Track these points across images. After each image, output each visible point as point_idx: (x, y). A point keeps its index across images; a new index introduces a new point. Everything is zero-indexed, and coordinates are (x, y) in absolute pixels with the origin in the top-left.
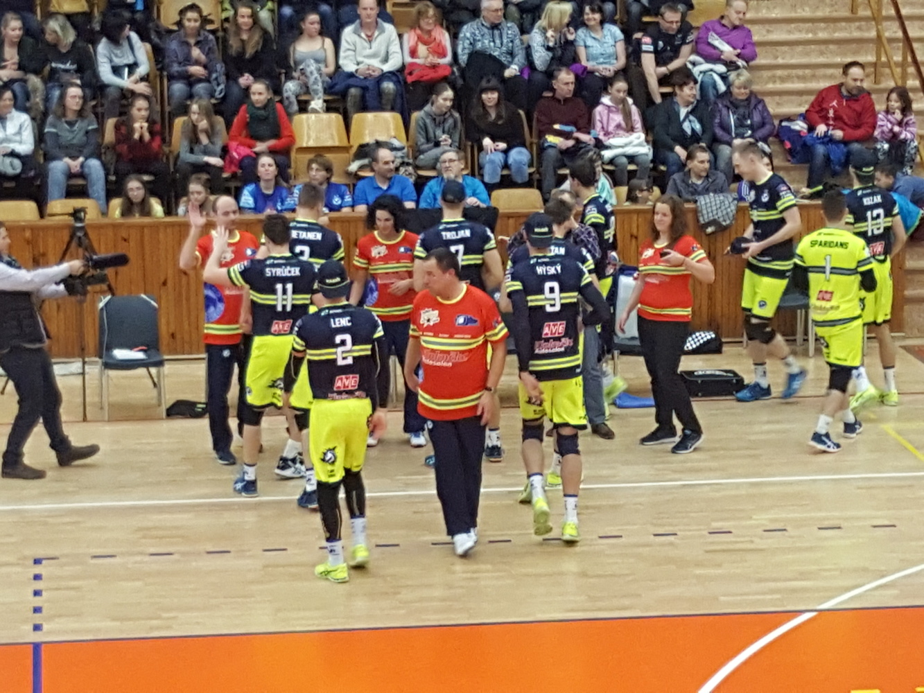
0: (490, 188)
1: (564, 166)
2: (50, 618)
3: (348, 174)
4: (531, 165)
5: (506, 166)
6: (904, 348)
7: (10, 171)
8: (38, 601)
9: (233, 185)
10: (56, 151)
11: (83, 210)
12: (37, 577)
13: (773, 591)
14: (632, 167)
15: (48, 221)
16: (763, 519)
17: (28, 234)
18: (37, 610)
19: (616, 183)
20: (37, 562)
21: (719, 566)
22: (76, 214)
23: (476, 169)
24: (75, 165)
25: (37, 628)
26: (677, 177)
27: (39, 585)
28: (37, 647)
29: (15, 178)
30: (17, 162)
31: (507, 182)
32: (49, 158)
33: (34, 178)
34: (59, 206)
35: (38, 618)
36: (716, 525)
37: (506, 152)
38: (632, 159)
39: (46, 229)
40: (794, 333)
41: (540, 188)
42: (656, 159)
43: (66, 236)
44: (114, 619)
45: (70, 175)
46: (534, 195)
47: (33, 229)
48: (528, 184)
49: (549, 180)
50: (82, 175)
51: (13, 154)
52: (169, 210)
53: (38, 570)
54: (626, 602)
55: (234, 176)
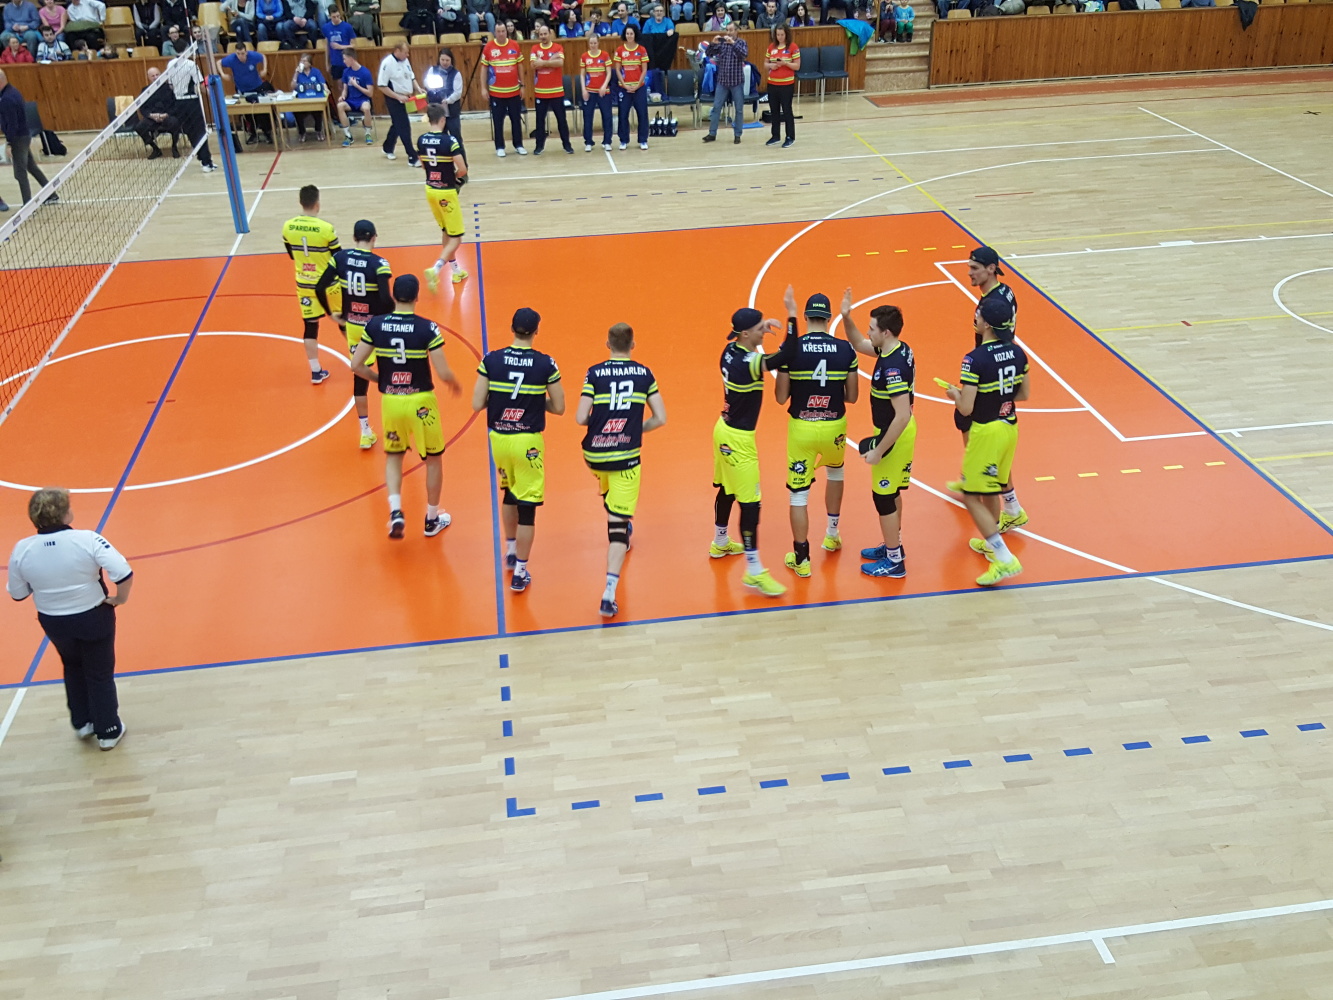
0: (675, 23)
1: (709, 11)
2: (483, 231)
3: (609, 17)
4: (693, 11)
5: (682, 12)
6: (865, 97)
7: (451, 18)
8: (477, 224)
9: (555, 24)
10: (472, 9)
11: (486, 37)
12: (476, 213)
13: (804, 212)
14: (740, 11)
15: (470, 43)
16: (800, 179)
17: (461, 49)
18: (477, 227)
19: (733, 19)
20: (475, 205)
21: (780, 201)
22: (483, 39)
23: (668, 13)
24: (481, 16)
25: (478, 235)
26: (762, 15)
27: (477, 216)
28: (478, 244)
29: (454, 22)
30: (454, 14)
31: (683, 20)
32: (469, 12)
33: (462, 22)
34: (475, 35)
35: (477, 231)
36: (780, 182)
37: (682, 5)
38: (740, 6)
39: (470, 47)
40: (814, 91)
41: (698, 22)
42: (752, 6)
43: (479, 49)
44: (512, 231)
45: (480, 22)
46: (695, 26)
47: (464, 47)
48: (692, 21)
49: (702, 19)
50: (485, 21)
51: (452, 10)
52: (526, 36)
53: (476, 209)
54: (738, 219)
55: (556, 19)
